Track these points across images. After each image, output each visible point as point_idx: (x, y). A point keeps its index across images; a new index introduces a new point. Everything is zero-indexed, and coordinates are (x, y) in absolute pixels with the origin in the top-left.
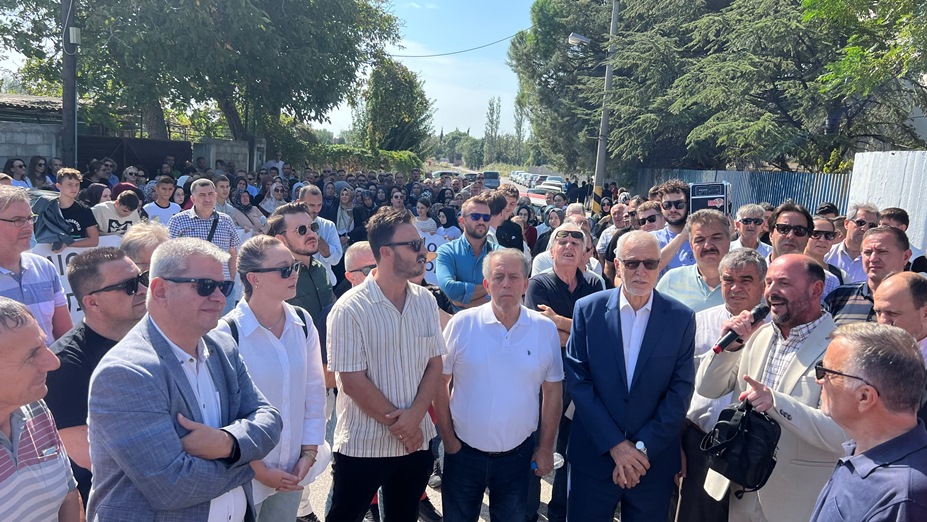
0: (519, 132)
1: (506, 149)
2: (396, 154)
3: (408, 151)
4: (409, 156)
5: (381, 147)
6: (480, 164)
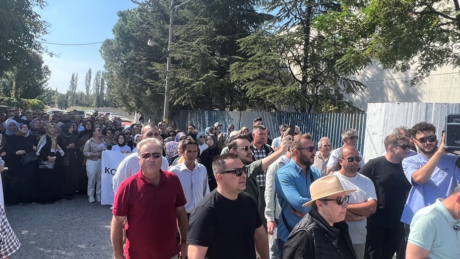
0: (87, 91)
1: (81, 99)
2: (31, 101)
3: (36, 99)
4: (38, 102)
5: (21, 97)
6: (66, 106)
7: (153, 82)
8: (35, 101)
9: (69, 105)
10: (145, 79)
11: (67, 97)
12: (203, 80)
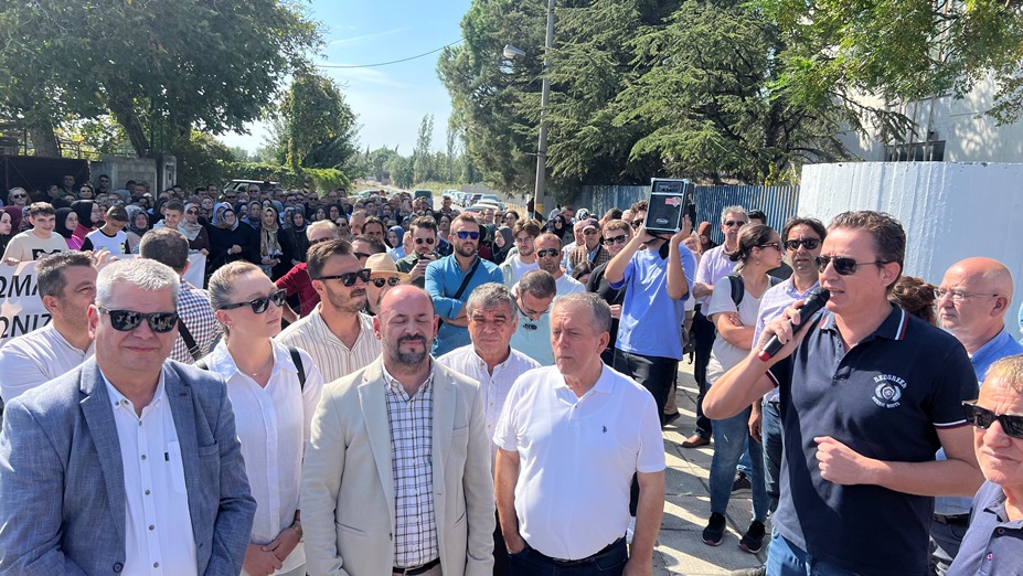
0: (450, 149)
1: (437, 167)
2: (321, 172)
3: (333, 169)
4: (336, 174)
5: (304, 165)
6: (409, 182)
7: (523, 130)
8: (331, 173)
9: (415, 179)
10: (511, 124)
11: (412, 164)
12: (594, 124)
